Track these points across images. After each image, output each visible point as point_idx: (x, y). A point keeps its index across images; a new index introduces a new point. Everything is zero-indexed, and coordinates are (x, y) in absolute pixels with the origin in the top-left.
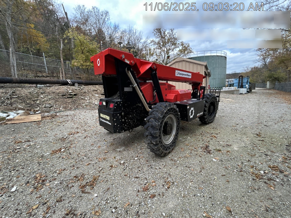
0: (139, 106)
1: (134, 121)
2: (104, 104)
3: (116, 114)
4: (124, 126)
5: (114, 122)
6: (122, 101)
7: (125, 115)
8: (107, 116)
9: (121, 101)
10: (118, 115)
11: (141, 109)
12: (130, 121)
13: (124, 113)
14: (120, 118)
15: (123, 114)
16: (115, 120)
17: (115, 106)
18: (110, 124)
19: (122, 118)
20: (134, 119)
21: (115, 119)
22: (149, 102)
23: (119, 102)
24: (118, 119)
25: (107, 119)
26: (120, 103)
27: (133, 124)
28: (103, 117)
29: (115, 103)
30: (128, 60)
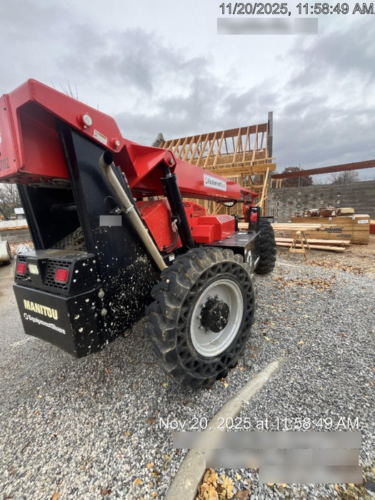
0: (142, 262)
1: (134, 306)
2: (34, 270)
3: (81, 300)
4: (109, 326)
5: (76, 325)
6: (96, 258)
7: (108, 297)
8: (48, 309)
9: (91, 259)
10: (87, 300)
11: (148, 269)
12: (123, 309)
13: (104, 291)
14: (94, 308)
15: (101, 294)
16: (77, 317)
17: (75, 276)
18: (63, 331)
19: (99, 306)
20: (134, 300)
21: (77, 314)
22: (164, 249)
23: (84, 261)
24: (87, 313)
25: (50, 316)
26: (91, 265)
27: (131, 314)
28: (32, 309)
29: (72, 266)
30: (103, 132)
